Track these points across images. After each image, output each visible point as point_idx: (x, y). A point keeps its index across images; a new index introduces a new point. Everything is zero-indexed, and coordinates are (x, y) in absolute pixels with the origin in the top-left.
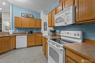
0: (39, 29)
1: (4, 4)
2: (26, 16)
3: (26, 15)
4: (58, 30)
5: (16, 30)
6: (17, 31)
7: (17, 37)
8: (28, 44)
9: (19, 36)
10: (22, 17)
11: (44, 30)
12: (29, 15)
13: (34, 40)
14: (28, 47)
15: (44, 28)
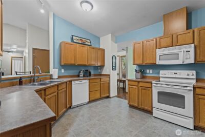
0: (99, 68)
1: (42, 11)
2: (80, 42)
3: (80, 40)
4: (149, 69)
5: (60, 70)
6: (63, 71)
7: (73, 83)
8: (91, 96)
9: (77, 82)
10: (73, 43)
11: (113, 70)
12: (84, 40)
13: (99, 89)
14: (90, 102)
15: (113, 66)
